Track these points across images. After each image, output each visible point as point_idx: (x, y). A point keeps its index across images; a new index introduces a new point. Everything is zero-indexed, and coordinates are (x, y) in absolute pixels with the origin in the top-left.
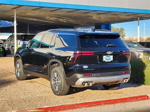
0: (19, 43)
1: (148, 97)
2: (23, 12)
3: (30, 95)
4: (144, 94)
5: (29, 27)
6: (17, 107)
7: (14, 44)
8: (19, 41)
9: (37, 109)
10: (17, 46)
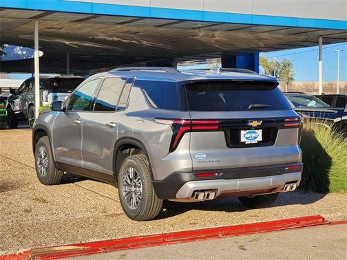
0: (47, 97)
1: (324, 219)
2: (55, 27)
3: (62, 215)
4: (316, 214)
5: (70, 59)
6: (32, 242)
7: (33, 99)
8: (45, 92)
9: (74, 245)
10: (41, 104)
